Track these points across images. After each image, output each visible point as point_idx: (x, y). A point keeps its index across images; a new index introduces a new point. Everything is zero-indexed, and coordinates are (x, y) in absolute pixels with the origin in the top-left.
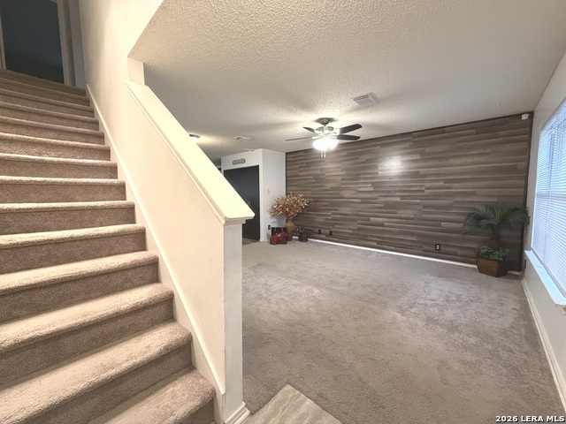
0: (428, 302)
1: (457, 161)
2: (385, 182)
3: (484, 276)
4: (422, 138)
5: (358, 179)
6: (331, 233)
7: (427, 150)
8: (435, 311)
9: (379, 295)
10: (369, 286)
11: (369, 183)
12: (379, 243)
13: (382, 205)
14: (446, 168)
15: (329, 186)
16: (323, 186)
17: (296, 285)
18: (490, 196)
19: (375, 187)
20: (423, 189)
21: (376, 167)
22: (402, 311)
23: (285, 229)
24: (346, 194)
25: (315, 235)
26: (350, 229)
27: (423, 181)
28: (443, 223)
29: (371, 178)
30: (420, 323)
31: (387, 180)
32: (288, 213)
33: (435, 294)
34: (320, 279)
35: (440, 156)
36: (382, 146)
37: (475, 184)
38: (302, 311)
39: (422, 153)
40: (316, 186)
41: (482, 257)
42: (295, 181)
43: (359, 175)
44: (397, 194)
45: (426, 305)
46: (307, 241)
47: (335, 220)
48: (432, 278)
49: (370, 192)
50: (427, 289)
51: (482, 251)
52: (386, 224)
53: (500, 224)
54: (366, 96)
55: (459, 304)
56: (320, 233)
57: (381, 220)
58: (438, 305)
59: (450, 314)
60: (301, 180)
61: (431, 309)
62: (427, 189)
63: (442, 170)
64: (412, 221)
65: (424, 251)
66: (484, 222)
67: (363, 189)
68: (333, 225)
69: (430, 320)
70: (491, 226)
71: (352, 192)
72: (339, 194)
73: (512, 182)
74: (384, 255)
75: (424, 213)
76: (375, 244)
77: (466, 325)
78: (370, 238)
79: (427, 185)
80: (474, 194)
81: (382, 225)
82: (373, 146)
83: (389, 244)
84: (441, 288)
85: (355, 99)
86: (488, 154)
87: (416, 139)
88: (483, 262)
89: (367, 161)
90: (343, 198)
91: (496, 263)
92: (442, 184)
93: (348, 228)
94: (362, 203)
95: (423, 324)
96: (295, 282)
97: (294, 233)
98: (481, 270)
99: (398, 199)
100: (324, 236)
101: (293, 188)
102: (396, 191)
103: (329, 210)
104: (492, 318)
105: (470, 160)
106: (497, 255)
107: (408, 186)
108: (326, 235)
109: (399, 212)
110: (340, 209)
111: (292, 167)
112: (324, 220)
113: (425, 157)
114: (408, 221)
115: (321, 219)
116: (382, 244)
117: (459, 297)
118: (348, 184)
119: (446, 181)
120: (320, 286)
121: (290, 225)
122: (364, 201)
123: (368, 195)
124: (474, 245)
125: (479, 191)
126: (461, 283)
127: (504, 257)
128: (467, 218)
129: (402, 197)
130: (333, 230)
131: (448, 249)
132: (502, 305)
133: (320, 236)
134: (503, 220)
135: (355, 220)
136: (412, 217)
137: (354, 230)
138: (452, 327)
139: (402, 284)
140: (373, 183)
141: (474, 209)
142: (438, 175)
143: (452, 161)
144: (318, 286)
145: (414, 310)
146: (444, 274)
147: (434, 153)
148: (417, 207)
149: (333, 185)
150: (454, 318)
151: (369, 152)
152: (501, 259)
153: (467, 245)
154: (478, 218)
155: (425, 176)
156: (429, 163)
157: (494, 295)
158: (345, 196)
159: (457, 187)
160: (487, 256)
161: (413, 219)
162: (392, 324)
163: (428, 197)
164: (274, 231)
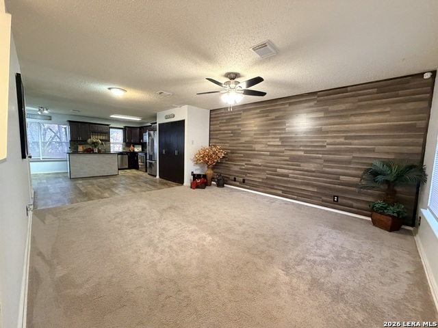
0: (317, 258)
1: (358, 119)
2: (291, 138)
3: (377, 230)
4: (326, 97)
5: (268, 134)
6: (244, 181)
7: (330, 108)
8: (322, 270)
9: (269, 247)
10: (263, 236)
11: (277, 138)
12: (284, 192)
13: (288, 158)
14: (347, 126)
15: (243, 140)
16: (239, 140)
17: (191, 232)
18: (388, 153)
19: (282, 142)
20: (325, 144)
21: (285, 123)
22: (287, 268)
23: (205, 176)
24: (258, 147)
25: (232, 182)
26: (259, 178)
27: (325, 138)
28: (341, 177)
29: (280, 134)
30: (303, 287)
31: (293, 135)
32: (208, 162)
33: (326, 248)
34: (218, 225)
35: (342, 114)
36: (290, 104)
37: (373, 141)
38: (183, 263)
39: (326, 111)
40: (233, 140)
41: (376, 211)
42: (217, 135)
43: (269, 130)
44: (302, 148)
45: (314, 262)
46: (224, 186)
47: (247, 170)
48: (327, 229)
49: (278, 146)
50: (319, 242)
51: (377, 206)
52: (290, 175)
53: (396, 180)
54: (264, 45)
55: (349, 262)
56: (235, 180)
57: (286, 171)
58: (327, 263)
59: (337, 276)
60: (222, 134)
61: (319, 268)
62: (328, 144)
63: (343, 127)
64: (314, 174)
65: (323, 201)
66: (380, 178)
67: (272, 143)
68: (246, 174)
69: (315, 283)
70: (387, 182)
71: (263, 145)
72: (252, 147)
73: (410, 140)
74: (287, 203)
75: (325, 166)
76: (280, 192)
77: (354, 292)
78: (276, 187)
79: (328, 141)
80: (372, 151)
81: (287, 176)
82: (282, 104)
83: (293, 194)
84: (334, 241)
85: (254, 49)
86: (388, 112)
87: (321, 98)
88: (378, 216)
89: (277, 118)
90: (255, 151)
91: (390, 218)
92: (342, 140)
93: (258, 177)
94: (270, 155)
95: (306, 288)
96: (193, 227)
97: (213, 179)
98: (375, 223)
99: (302, 153)
100: (238, 183)
101: (215, 141)
102: (301, 146)
103: (243, 160)
104: (384, 284)
105: (370, 118)
106: (392, 210)
107: (311, 142)
108: (240, 182)
109: (302, 164)
110: (252, 160)
111: (214, 122)
112: (238, 170)
113: (328, 115)
114: (310, 174)
115: (236, 168)
116: (286, 193)
117: (350, 253)
118: (259, 138)
119: (346, 138)
120: (215, 234)
121: (209, 172)
122: (273, 154)
123: (276, 149)
124: (370, 199)
125: (377, 148)
126: (354, 237)
127: (398, 213)
128: (364, 173)
129: (306, 152)
130: (246, 178)
131: (344, 201)
132: (395, 266)
133: (234, 183)
134: (400, 177)
135: (264, 171)
136: (313, 169)
137: (263, 179)
138: (338, 295)
139: (295, 236)
140: (281, 138)
141: (371, 164)
142: (339, 131)
143: (353, 119)
144: (213, 233)
145: (300, 268)
146: (339, 226)
147: (337, 111)
148: (319, 161)
149: (247, 139)
150: (341, 281)
151: (279, 110)
152: (395, 215)
153: (363, 198)
154: (375, 174)
155: (327, 132)
156: (332, 121)
157: (386, 253)
158: (256, 149)
159: (356, 144)
160: (382, 211)
161: (314, 172)
162: (272, 285)
163: (329, 152)
164: (195, 177)
